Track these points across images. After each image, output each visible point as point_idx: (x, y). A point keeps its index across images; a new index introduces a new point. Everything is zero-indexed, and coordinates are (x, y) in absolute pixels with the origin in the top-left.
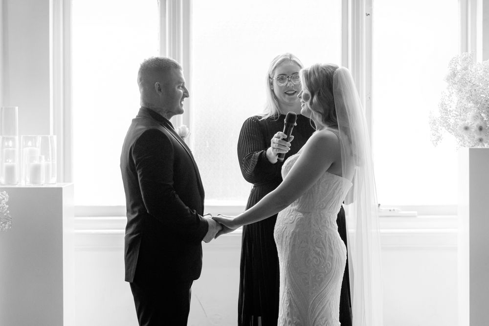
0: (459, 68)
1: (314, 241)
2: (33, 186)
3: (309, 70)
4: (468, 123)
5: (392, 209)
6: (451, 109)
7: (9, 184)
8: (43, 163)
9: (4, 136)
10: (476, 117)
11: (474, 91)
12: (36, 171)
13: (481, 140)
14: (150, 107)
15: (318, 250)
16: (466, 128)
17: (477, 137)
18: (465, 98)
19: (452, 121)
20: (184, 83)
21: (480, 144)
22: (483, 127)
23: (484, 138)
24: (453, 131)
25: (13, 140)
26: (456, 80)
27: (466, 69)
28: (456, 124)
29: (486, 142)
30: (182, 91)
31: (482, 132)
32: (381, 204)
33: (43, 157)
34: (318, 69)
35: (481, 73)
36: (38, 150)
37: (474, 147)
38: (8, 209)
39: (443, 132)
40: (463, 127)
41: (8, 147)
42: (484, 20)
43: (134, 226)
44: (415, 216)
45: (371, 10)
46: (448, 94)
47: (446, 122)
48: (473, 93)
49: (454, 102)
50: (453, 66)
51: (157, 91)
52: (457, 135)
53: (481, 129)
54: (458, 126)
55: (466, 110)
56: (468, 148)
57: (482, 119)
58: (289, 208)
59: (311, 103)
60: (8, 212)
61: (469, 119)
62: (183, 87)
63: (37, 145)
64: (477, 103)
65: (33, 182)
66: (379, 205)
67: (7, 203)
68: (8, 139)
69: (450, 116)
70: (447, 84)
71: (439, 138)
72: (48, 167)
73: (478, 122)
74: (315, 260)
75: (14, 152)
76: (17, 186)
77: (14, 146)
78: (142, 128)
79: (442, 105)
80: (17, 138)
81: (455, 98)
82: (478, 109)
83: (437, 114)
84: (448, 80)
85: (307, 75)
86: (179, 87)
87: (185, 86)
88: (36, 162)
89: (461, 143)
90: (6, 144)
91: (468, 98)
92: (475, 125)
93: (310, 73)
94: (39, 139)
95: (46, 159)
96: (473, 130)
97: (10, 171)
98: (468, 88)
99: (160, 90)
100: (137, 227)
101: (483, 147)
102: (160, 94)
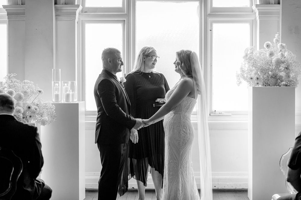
0: (249, 53)
1: (183, 126)
2: (66, 103)
3: (179, 52)
4: (252, 76)
5: (221, 112)
6: (245, 70)
7: (56, 102)
8: (71, 93)
9: (55, 82)
10: (256, 74)
11: (255, 62)
12: (68, 96)
13: (258, 83)
14: (107, 69)
15: (184, 130)
16: (251, 78)
17: (256, 82)
18: (251, 65)
19: (245, 75)
20: (121, 59)
21: (257, 85)
22: (259, 78)
23: (259, 83)
24: (246, 79)
25: (58, 83)
26: (247, 58)
27: (252, 53)
28: (247, 76)
29: (260, 84)
30: (120, 63)
31: (258, 80)
32: (216, 111)
33: (71, 90)
34: (183, 52)
35: (258, 55)
36: (69, 88)
37: (255, 86)
38: (55, 112)
39: (242, 80)
40: (250, 78)
41: (56, 86)
42: (260, 32)
43: (99, 119)
44: (230, 116)
45: (212, 28)
46: (244, 64)
47: (243, 76)
48: (255, 63)
49: (246, 67)
50: (246, 52)
51: (109, 63)
52: (248, 81)
53: (258, 79)
54: (248, 78)
55: (251, 71)
56: (252, 87)
57: (258, 74)
58: (171, 112)
59: (181, 66)
60: (55, 114)
61: (253, 75)
62: (121, 61)
63: (69, 85)
64: (256, 68)
65: (67, 101)
66: (215, 111)
67: (55, 110)
68: (57, 83)
69: (245, 73)
70: (244, 60)
71: (240, 82)
72: (73, 95)
73: (257, 76)
74: (183, 134)
75: (59, 88)
76: (60, 103)
77: (59, 86)
78: (102, 78)
79: (241, 68)
80: (60, 82)
81: (247, 66)
82: (257, 70)
83: (239, 72)
84: (244, 58)
85: (179, 54)
86: (119, 61)
87: (122, 60)
88: (68, 93)
89: (249, 85)
90: (56, 85)
91: (252, 66)
92: (255, 77)
93: (180, 54)
94: (70, 83)
95: (72, 91)
96: (254, 79)
97: (57, 96)
98: (252, 61)
99: (110, 62)
100: (100, 120)
101: (259, 86)
102: (110, 64)
